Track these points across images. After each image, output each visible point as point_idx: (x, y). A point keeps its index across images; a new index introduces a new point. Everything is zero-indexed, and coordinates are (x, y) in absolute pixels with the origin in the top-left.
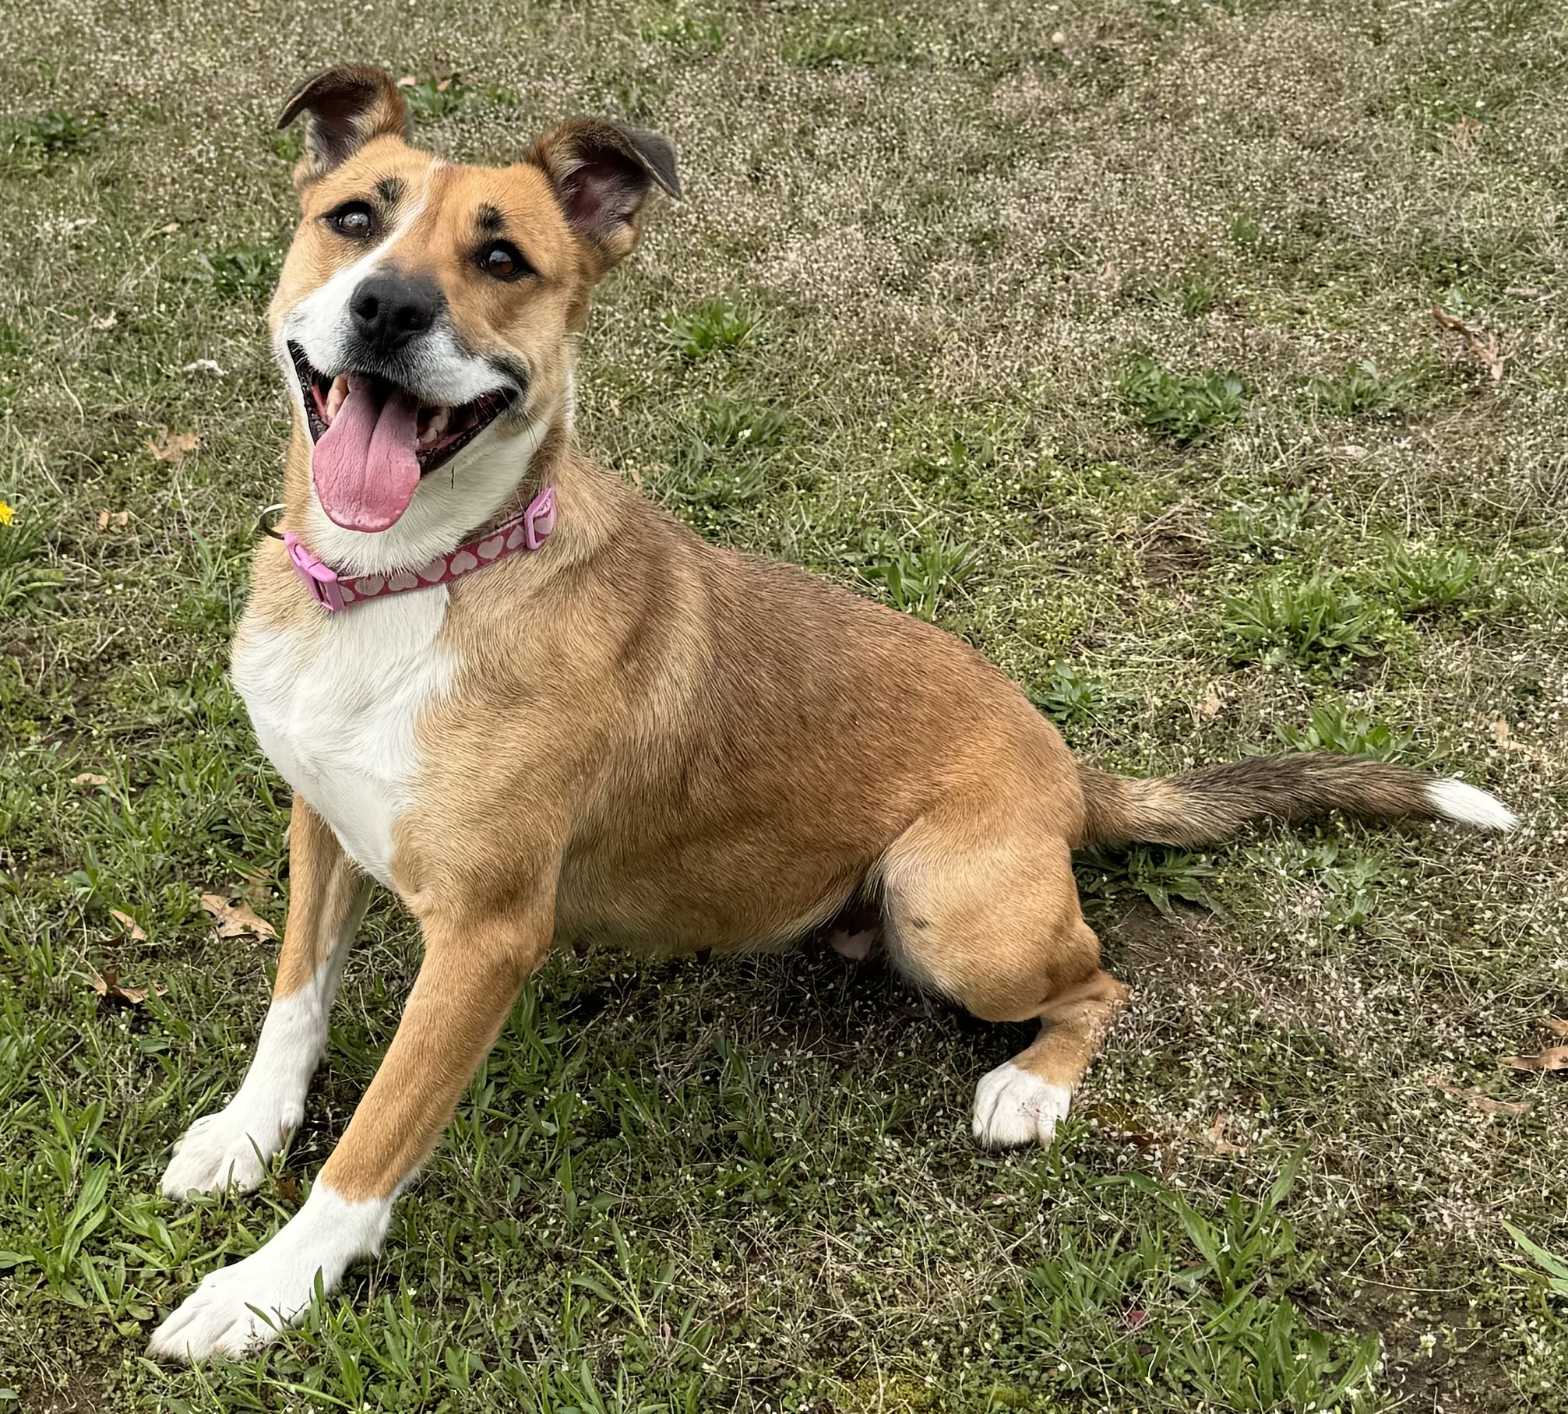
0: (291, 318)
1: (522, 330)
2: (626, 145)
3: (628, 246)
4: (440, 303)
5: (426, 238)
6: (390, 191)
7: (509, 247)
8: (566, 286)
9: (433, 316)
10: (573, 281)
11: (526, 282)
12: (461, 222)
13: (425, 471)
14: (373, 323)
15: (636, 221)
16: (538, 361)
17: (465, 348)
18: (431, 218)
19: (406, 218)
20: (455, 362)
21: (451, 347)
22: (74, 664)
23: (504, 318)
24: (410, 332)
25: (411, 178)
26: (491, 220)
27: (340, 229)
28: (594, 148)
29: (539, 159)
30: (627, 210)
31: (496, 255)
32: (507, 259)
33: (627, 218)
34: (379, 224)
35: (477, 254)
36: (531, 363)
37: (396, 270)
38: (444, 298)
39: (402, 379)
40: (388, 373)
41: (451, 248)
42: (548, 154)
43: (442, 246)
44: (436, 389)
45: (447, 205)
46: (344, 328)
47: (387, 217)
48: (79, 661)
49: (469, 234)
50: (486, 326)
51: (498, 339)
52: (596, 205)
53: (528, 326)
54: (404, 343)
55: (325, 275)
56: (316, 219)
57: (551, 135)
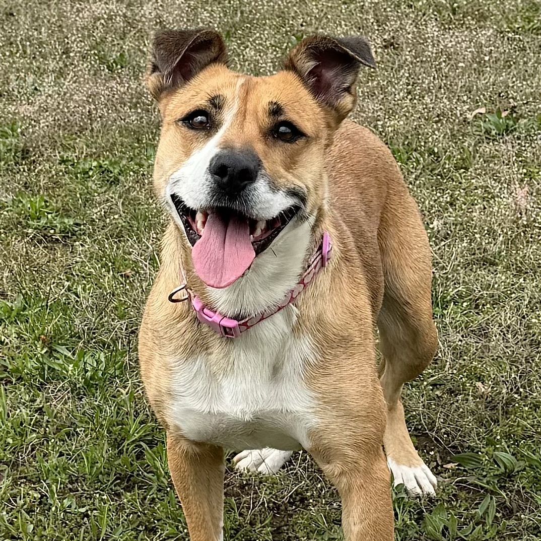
0: (171, 181)
1: (300, 169)
2: (336, 46)
3: (350, 106)
4: (259, 164)
5: (242, 125)
6: (216, 103)
7: (288, 124)
8: (321, 138)
9: (257, 172)
10: (324, 134)
11: (301, 142)
12: (260, 114)
13: (257, 253)
14: (225, 180)
15: (352, 90)
16: (311, 186)
17: (274, 187)
18: (243, 114)
19: (228, 117)
20: (269, 196)
21: (267, 188)
22: (271, 505)
23: (291, 164)
24: (246, 182)
25: (227, 93)
26: (276, 110)
27: (192, 127)
28: (321, 52)
29: (291, 66)
30: (346, 85)
31: (282, 129)
32: (288, 130)
33: (348, 90)
34: (213, 122)
35: (271, 131)
36: (307, 187)
37: (232, 148)
38: (260, 161)
39: (243, 209)
40: (236, 205)
41: (258, 130)
42: (295, 61)
43: (252, 129)
44: (261, 212)
45: (250, 106)
46: (208, 183)
47: (218, 118)
48: (274, 503)
49: (266, 121)
50: (282, 170)
51: (290, 177)
52: (329, 86)
53: (303, 166)
54: (244, 187)
55: (188, 153)
56: (176, 122)
57: (295, 51)
